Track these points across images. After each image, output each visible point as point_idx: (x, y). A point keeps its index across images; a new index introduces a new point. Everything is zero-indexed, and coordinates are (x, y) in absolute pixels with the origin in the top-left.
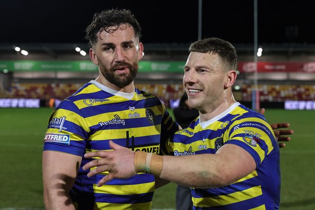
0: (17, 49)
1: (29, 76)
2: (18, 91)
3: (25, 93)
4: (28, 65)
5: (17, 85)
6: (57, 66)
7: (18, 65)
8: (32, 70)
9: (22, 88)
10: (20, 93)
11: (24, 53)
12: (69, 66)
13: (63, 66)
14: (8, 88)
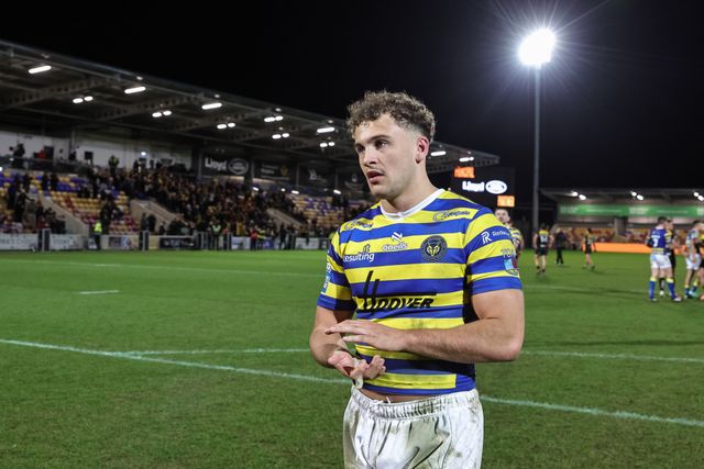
0: (634, 194)
1: (644, 221)
2: (633, 236)
3: (640, 239)
4: (643, 210)
5: (632, 230)
6: (673, 212)
7: (633, 210)
8: (647, 216)
9: (637, 233)
10: (635, 239)
11: (640, 198)
12: (686, 212)
13: (679, 212)
14: (623, 233)
